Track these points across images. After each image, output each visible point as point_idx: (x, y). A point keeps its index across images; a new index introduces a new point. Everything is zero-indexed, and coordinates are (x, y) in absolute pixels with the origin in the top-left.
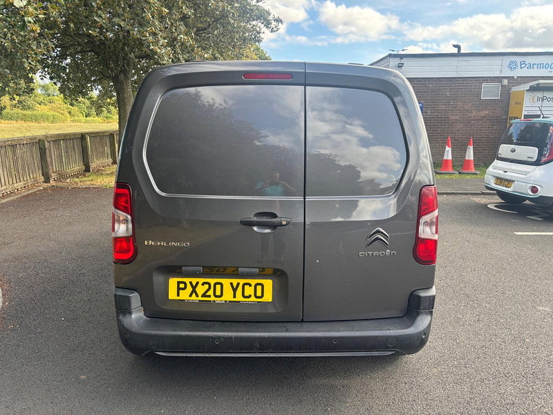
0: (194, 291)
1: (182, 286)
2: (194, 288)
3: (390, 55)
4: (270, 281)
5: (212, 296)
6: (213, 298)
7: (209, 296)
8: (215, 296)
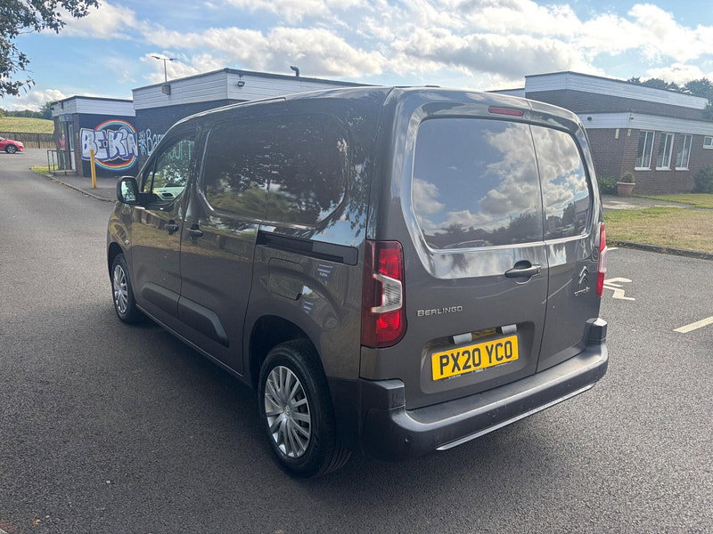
0: (456, 364)
1: (444, 361)
2: (455, 360)
3: (227, 71)
4: (516, 336)
5: (472, 366)
6: (473, 368)
7: (470, 367)
8: (475, 365)
